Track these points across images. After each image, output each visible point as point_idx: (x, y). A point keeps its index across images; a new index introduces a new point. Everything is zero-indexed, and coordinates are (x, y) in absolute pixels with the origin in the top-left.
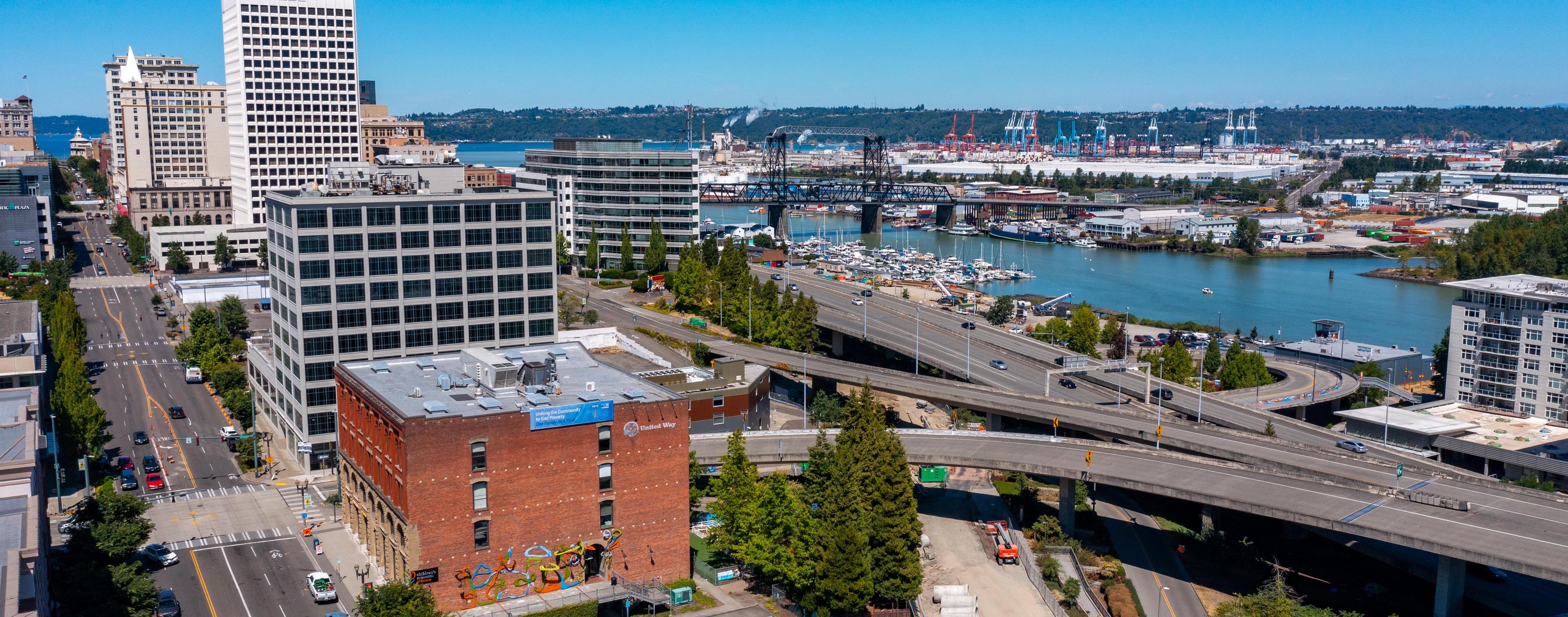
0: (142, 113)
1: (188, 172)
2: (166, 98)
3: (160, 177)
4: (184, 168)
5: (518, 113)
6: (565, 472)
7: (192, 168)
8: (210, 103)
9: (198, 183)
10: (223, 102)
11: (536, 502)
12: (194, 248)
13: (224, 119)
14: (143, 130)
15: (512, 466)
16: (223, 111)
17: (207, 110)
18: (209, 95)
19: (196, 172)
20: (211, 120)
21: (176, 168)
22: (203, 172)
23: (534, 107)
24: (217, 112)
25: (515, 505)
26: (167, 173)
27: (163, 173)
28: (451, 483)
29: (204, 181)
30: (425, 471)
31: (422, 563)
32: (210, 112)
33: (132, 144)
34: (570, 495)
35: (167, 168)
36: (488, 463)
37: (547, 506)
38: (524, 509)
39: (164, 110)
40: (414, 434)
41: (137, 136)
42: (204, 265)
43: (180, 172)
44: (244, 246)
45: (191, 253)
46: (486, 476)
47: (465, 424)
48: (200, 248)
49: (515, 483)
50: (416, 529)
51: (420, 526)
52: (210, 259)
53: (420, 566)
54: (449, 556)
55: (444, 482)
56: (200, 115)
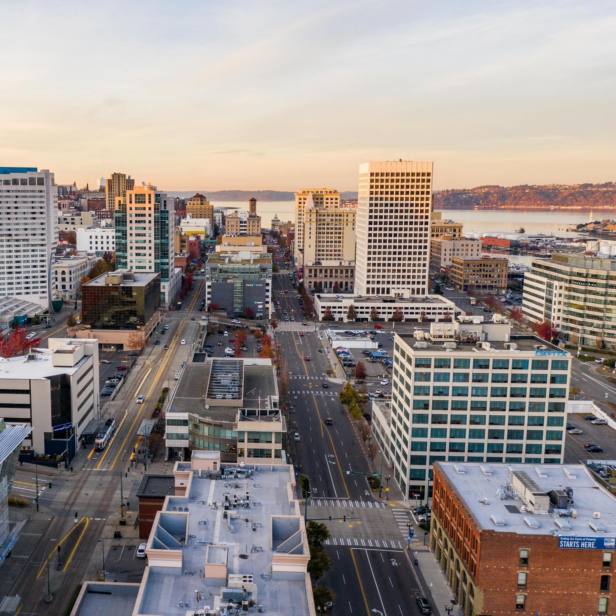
0: (314, 226)
1: (333, 257)
2: (325, 218)
3: (319, 259)
4: (331, 255)
5: (513, 188)
6: (578, 576)
7: (335, 255)
8: (347, 220)
9: (336, 263)
10: (354, 220)
11: (557, 590)
12: (337, 310)
13: (353, 229)
14: (314, 235)
15: (544, 567)
16: (354, 224)
17: (345, 224)
18: (347, 216)
19: (337, 257)
20: (347, 230)
21: (327, 255)
22: (341, 257)
23: (525, 184)
24: (350, 225)
25: (543, 589)
26: (323, 257)
27: (321, 257)
28: (505, 570)
29: (341, 263)
30: (491, 561)
31: (483, 611)
32: (347, 225)
33: (307, 242)
34: (580, 590)
35: (323, 255)
36: (529, 562)
37: (564, 594)
38: (549, 593)
39: (324, 224)
40: (486, 540)
41: (310, 238)
42: (341, 319)
43: (329, 257)
44: (362, 310)
45: (335, 312)
46: (527, 570)
47: (517, 538)
48: (340, 310)
49: (545, 577)
50: (482, 592)
51: (485, 591)
52: (344, 316)
53: (482, 613)
54: (500, 611)
55: (502, 569)
56: (342, 226)
